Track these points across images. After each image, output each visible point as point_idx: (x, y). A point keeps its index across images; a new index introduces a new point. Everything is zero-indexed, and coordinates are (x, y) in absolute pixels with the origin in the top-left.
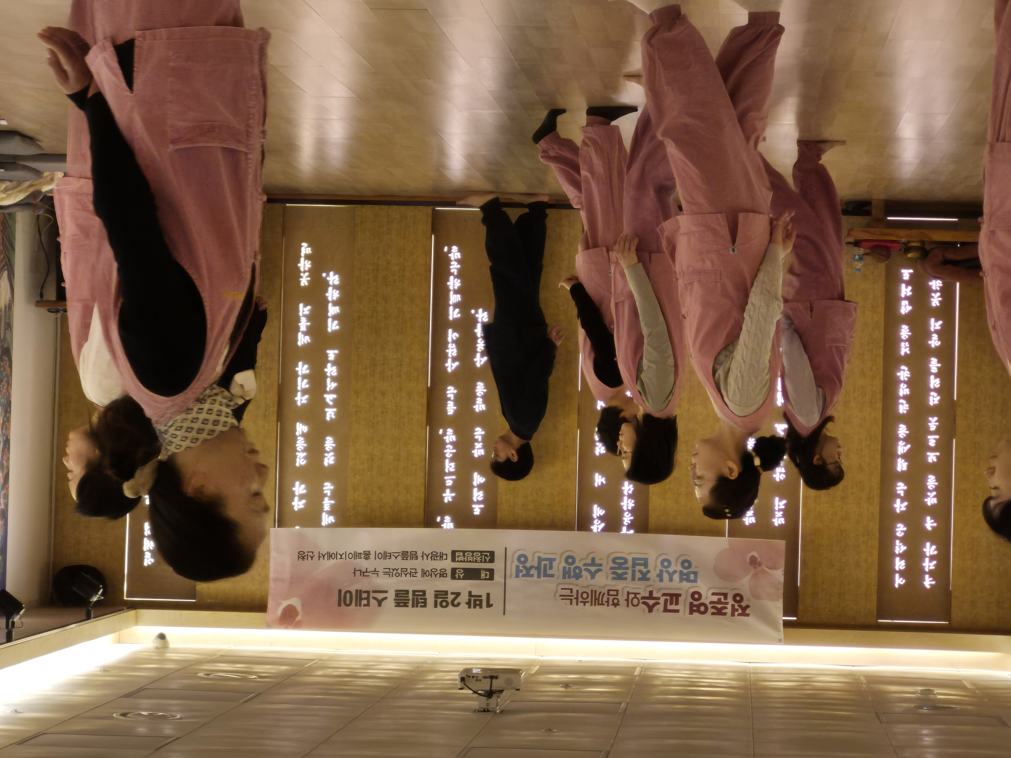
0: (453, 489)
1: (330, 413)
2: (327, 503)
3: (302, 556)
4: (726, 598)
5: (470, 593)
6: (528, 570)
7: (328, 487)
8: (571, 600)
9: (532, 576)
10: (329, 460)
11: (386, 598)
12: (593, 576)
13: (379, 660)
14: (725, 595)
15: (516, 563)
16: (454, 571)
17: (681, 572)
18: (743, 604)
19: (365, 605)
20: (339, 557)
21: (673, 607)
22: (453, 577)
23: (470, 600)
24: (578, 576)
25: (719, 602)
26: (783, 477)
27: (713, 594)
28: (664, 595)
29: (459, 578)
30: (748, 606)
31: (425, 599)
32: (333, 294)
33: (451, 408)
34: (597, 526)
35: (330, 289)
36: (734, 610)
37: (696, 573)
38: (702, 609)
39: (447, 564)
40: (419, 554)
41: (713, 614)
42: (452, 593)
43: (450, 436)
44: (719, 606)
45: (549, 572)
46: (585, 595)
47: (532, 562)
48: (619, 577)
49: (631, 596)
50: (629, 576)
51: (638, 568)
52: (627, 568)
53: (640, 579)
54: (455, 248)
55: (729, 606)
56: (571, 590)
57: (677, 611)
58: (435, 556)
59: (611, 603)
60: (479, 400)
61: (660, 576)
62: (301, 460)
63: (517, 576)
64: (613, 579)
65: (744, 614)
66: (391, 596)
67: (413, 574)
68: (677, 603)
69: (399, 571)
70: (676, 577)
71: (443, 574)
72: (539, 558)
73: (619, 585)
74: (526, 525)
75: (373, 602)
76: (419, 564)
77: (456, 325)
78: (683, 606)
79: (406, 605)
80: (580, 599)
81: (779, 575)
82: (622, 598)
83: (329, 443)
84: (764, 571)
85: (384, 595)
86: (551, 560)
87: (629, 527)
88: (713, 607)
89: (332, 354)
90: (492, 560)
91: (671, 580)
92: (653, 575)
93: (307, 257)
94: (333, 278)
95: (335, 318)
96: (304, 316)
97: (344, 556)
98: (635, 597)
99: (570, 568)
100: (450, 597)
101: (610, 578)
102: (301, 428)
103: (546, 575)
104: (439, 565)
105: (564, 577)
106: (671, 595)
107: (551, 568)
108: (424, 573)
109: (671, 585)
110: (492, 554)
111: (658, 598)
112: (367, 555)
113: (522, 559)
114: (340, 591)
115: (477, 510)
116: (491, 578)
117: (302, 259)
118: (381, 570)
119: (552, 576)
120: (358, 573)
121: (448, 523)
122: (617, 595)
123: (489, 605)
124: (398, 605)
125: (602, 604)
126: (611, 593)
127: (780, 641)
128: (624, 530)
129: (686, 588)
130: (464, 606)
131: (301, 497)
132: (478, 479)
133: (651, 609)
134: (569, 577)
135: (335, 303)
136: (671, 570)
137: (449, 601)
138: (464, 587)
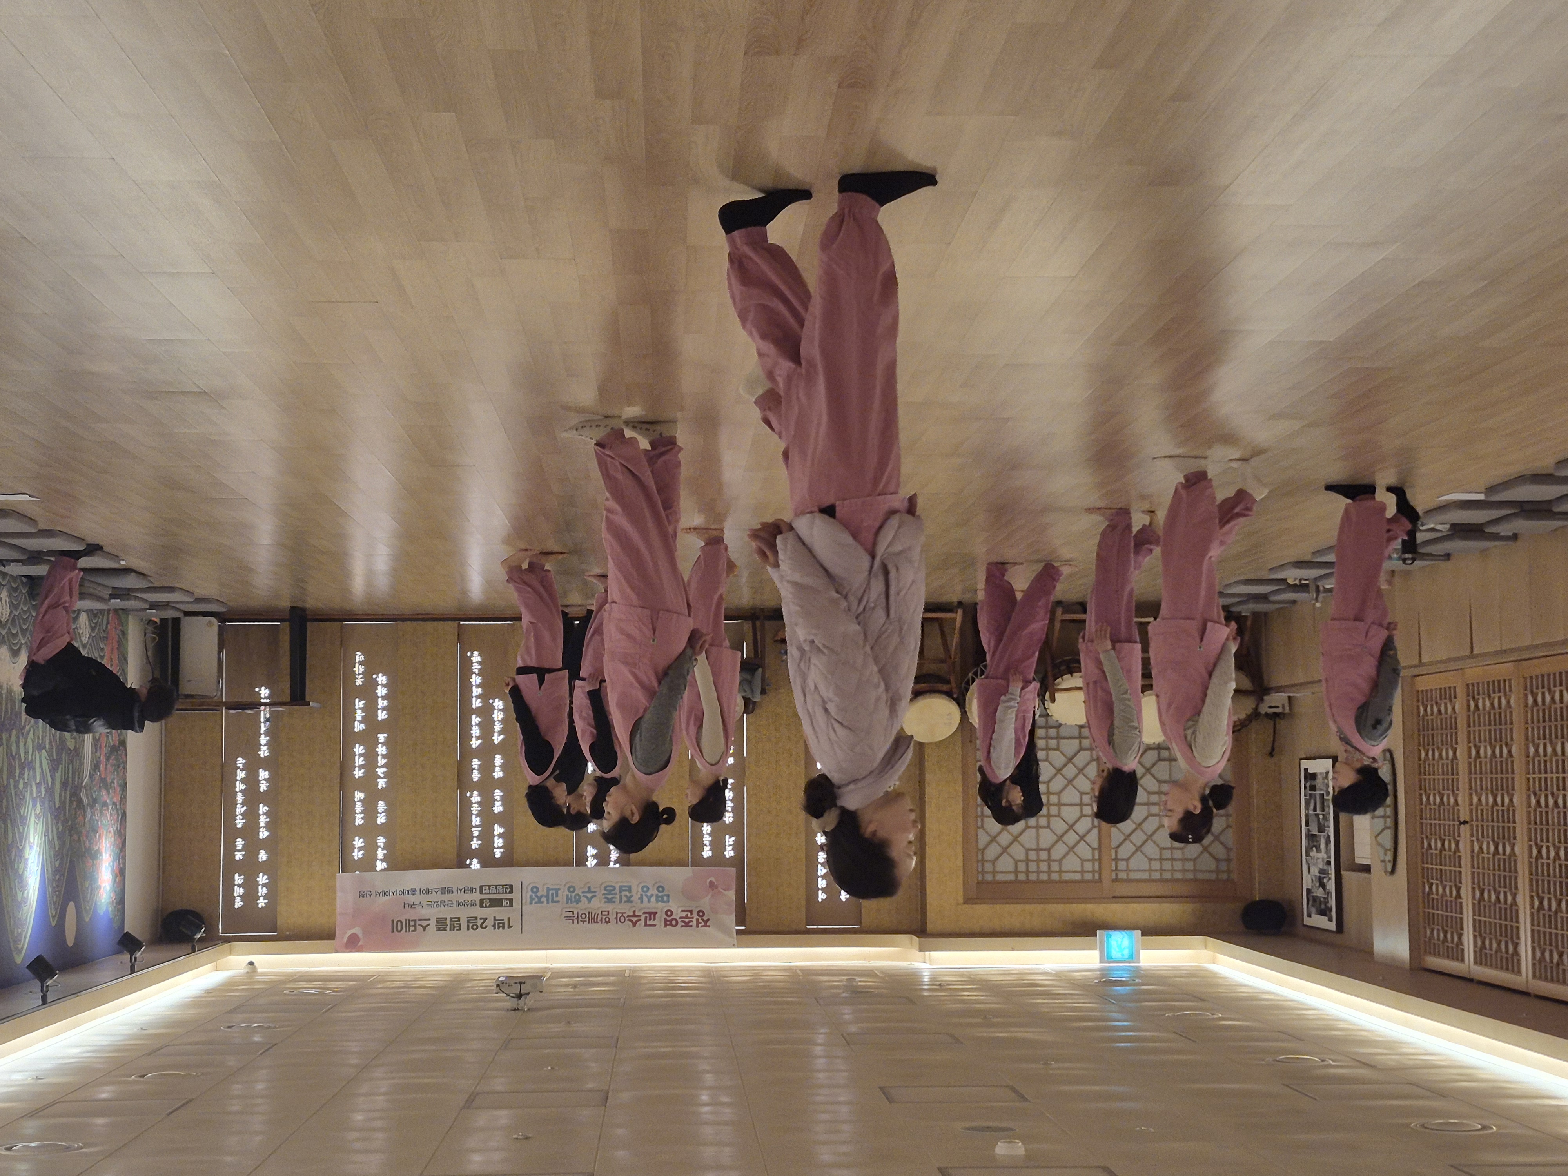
0: (479, 838)
1: (382, 783)
2: (380, 854)
3: (362, 895)
4: (692, 914)
5: (495, 918)
6: (540, 898)
7: (381, 840)
8: (573, 920)
9: (542, 902)
10: (381, 819)
11: (429, 925)
12: (589, 900)
13: (425, 974)
14: (691, 912)
15: (530, 893)
16: (482, 901)
17: (657, 895)
18: (705, 918)
19: (413, 931)
20: (391, 894)
21: (652, 922)
22: (481, 906)
23: (495, 924)
24: (578, 901)
25: (687, 917)
26: (731, 820)
27: (682, 911)
28: (644, 913)
29: (486, 907)
30: (708, 920)
31: (460, 924)
32: (381, 691)
33: (476, 776)
34: (591, 863)
35: (379, 687)
36: (698, 923)
37: (668, 896)
38: (674, 923)
39: (477, 896)
40: (455, 890)
41: (682, 926)
42: (481, 919)
43: (476, 797)
44: (687, 920)
45: (556, 899)
46: (584, 916)
47: (542, 892)
48: (610, 901)
49: (619, 915)
50: (617, 900)
51: (623, 893)
52: (616, 894)
53: (625, 902)
54: (476, 653)
55: (694, 920)
56: (573, 912)
57: (655, 925)
58: (466, 890)
59: (603, 921)
60: (498, 769)
61: (641, 899)
62: (359, 820)
63: (531, 903)
64: (605, 902)
65: (706, 926)
66: (433, 922)
67: (450, 905)
68: (654, 919)
69: (439, 903)
70: (653, 899)
71: (473, 904)
72: (548, 888)
73: (610, 907)
74: (537, 864)
75: (418, 927)
76: (454, 897)
77: (478, 712)
78: (659, 921)
79: (445, 929)
80: (580, 919)
81: (732, 895)
82: (612, 917)
83: (381, 806)
84: (719, 892)
85: (428, 922)
86: (557, 890)
87: (616, 862)
88: (683, 921)
89: (382, 737)
90: (511, 892)
91: (649, 901)
92: (635, 898)
93: (361, 663)
94: (382, 679)
95: (384, 709)
96: (360, 708)
97: (395, 893)
98: (622, 916)
99: (571, 896)
100: (480, 922)
101: (603, 902)
102: (359, 795)
103: (553, 901)
104: (469, 897)
105: (567, 903)
106: (650, 913)
107: (557, 896)
108: (458, 904)
109: (650, 905)
110: (511, 886)
111: (640, 916)
112: (414, 891)
113: (535, 890)
114: (393, 921)
115: (498, 853)
116: (511, 906)
117: (357, 665)
118: (425, 904)
119: (558, 902)
120: (407, 906)
121: (475, 865)
122: (608, 914)
123: (509, 927)
124: (439, 930)
125: (597, 922)
126: (603, 913)
127: (734, 946)
128: (612, 865)
129: (660, 907)
130: (490, 928)
131: (360, 849)
132: (498, 830)
133: (634, 924)
134: (571, 902)
135: (383, 698)
136: (649, 894)
137: (479, 924)
138: (490, 913)
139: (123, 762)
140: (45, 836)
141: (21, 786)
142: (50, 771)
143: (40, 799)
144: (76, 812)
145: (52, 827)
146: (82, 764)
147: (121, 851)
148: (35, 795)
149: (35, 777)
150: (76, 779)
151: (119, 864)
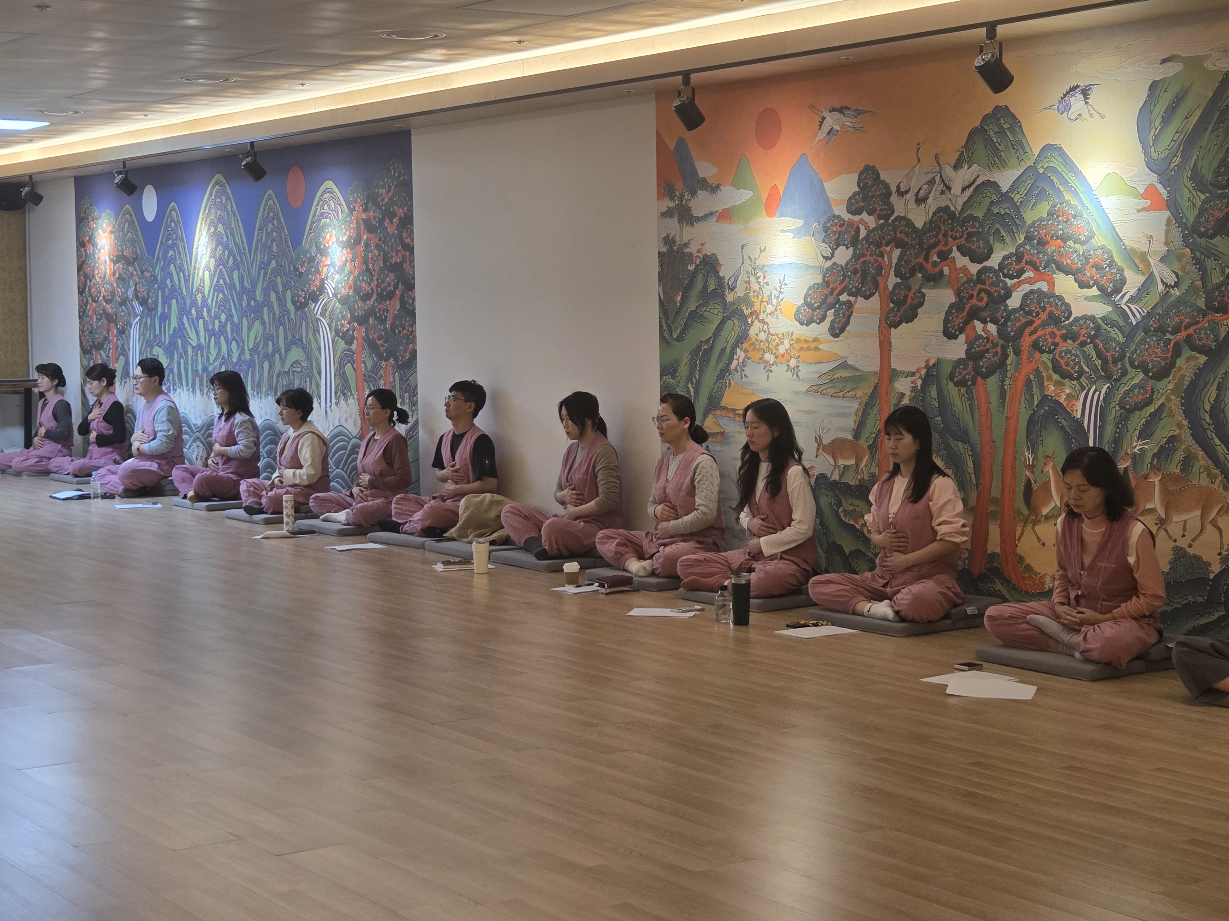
139: (85, 336)
140: (189, 276)
141: (223, 317)
142: (185, 328)
143: (197, 305)
144: (148, 294)
145: (179, 283)
146: (142, 334)
147: (84, 262)
148: (205, 309)
149: (205, 323)
150: (149, 322)
151: (85, 251)
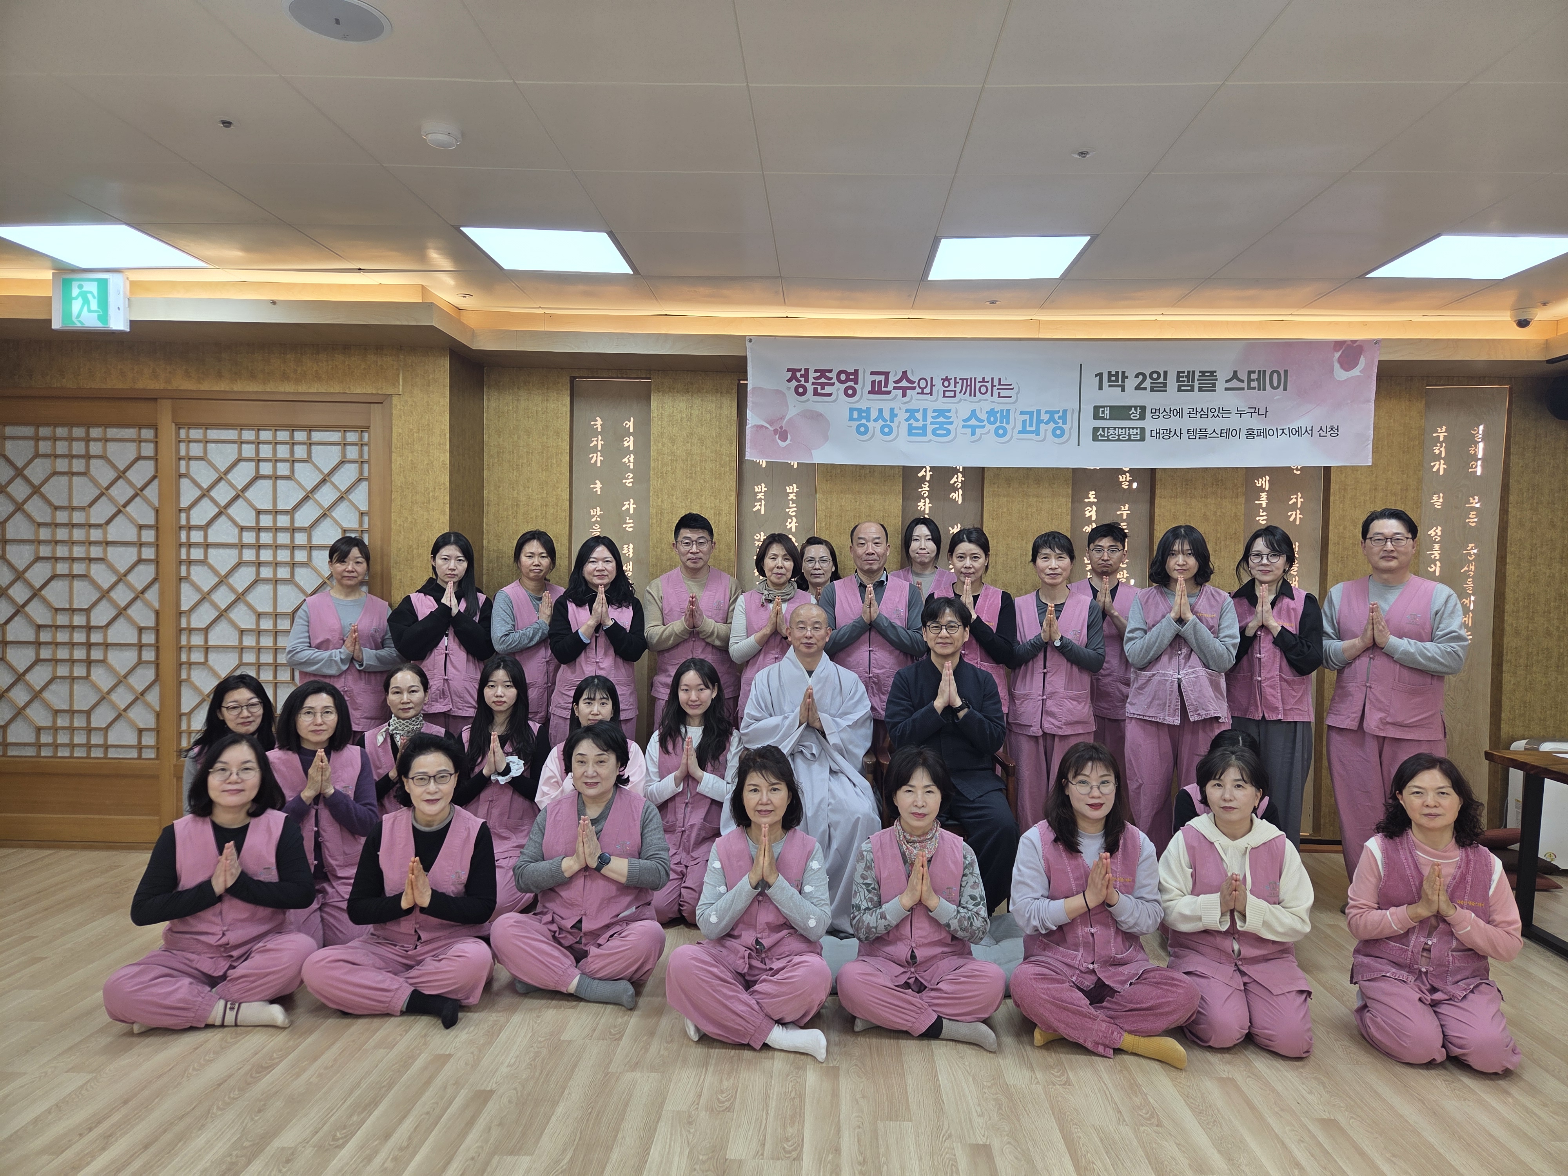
2: (1263, 500)
3: (1333, 431)
4: (815, 390)
5: (1123, 390)
6: (1051, 419)
8: (1000, 384)
9: (1046, 412)
11: (1227, 381)
12: (973, 413)
14: (816, 393)
15: (1066, 427)
16: (1142, 417)
17: (868, 421)
18: (794, 383)
19: (1254, 372)
20: (1286, 431)
22: (1143, 408)
23: (1123, 381)
24: (991, 413)
25: (823, 386)
27: (830, 395)
28: (889, 393)
29: (1136, 407)
30: (789, 381)
31: (1178, 381)
36: (806, 376)
37: (851, 419)
38: (843, 377)
39: (1149, 424)
40: (1185, 436)
41: (830, 371)
42: (1145, 389)
44: (823, 380)
45: (1027, 417)
46: (983, 390)
47: (1047, 429)
48: (941, 413)
49: (927, 390)
50: (930, 414)
51: (920, 424)
52: (932, 423)
53: (918, 411)
55: (811, 380)
56: (999, 397)
57: (872, 373)
58: (1166, 434)
59: (952, 382)
61: (893, 415)
63: (1065, 412)
64: (949, 411)
65: (793, 371)
66: (1220, 385)
67: (1193, 412)
68: (873, 382)
69: (1210, 414)
70: (874, 414)
71: (1156, 412)
72: (1038, 434)
75: (1243, 376)
76: (1187, 424)
78: (866, 380)
79: (1203, 373)
80: (989, 385)
81: (752, 419)
82: (939, 387)
84: (771, 423)
85: (1228, 385)
86: (1023, 431)
88: (831, 379)
90: (1096, 430)
91: (881, 411)
92: (902, 416)
97: (1280, 432)
98: (923, 389)
99: (1001, 422)
100: (1147, 384)
101: (953, 411)
103: (1031, 413)
105: (1008, 411)
106: (880, 392)
107: (1024, 422)
108: (1180, 413)
109: (881, 405)
110: (1095, 438)
111: (895, 388)
112: (1250, 434)
113: (1059, 432)
114: (1285, 389)
115: (1092, 496)
116: (1096, 408)
118: (1233, 414)
119: (1022, 413)
120: (1262, 411)
122: (945, 391)
123: (1100, 375)
124: (1212, 373)
125: (962, 380)
126: (952, 394)
127: (751, 340)
129: (864, 400)
130: (1130, 374)
131: (1293, 508)
133: (904, 375)
134: (1002, 411)
136: (881, 423)
137: (1148, 380)
138: (1130, 397)
